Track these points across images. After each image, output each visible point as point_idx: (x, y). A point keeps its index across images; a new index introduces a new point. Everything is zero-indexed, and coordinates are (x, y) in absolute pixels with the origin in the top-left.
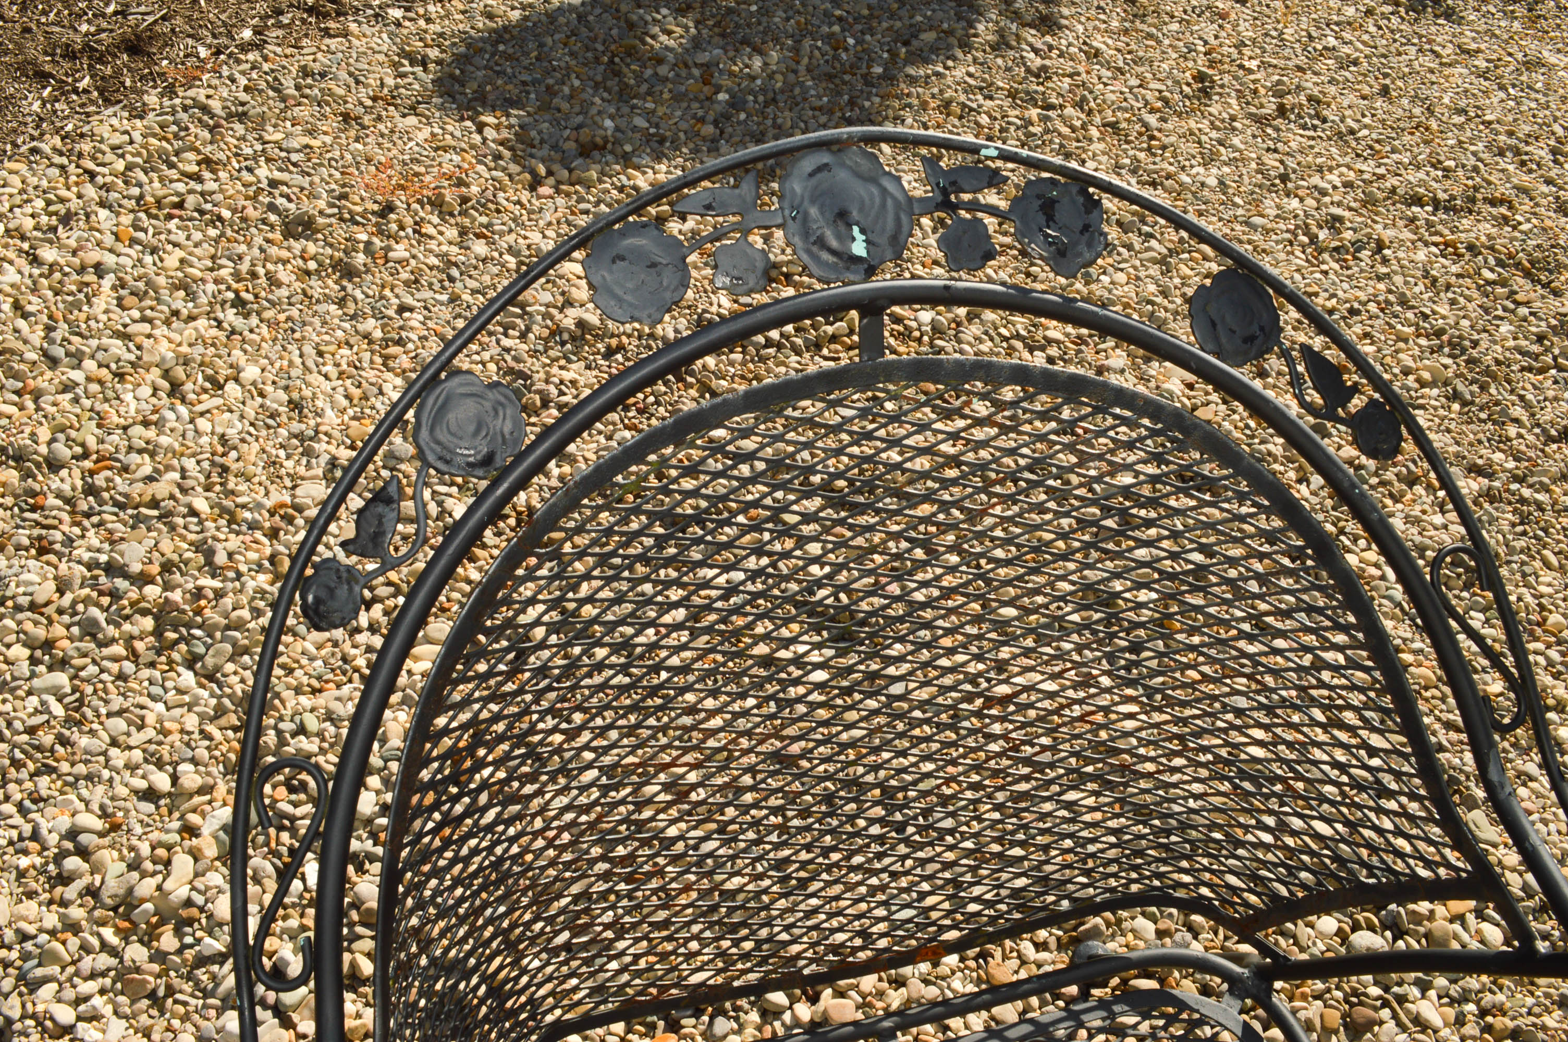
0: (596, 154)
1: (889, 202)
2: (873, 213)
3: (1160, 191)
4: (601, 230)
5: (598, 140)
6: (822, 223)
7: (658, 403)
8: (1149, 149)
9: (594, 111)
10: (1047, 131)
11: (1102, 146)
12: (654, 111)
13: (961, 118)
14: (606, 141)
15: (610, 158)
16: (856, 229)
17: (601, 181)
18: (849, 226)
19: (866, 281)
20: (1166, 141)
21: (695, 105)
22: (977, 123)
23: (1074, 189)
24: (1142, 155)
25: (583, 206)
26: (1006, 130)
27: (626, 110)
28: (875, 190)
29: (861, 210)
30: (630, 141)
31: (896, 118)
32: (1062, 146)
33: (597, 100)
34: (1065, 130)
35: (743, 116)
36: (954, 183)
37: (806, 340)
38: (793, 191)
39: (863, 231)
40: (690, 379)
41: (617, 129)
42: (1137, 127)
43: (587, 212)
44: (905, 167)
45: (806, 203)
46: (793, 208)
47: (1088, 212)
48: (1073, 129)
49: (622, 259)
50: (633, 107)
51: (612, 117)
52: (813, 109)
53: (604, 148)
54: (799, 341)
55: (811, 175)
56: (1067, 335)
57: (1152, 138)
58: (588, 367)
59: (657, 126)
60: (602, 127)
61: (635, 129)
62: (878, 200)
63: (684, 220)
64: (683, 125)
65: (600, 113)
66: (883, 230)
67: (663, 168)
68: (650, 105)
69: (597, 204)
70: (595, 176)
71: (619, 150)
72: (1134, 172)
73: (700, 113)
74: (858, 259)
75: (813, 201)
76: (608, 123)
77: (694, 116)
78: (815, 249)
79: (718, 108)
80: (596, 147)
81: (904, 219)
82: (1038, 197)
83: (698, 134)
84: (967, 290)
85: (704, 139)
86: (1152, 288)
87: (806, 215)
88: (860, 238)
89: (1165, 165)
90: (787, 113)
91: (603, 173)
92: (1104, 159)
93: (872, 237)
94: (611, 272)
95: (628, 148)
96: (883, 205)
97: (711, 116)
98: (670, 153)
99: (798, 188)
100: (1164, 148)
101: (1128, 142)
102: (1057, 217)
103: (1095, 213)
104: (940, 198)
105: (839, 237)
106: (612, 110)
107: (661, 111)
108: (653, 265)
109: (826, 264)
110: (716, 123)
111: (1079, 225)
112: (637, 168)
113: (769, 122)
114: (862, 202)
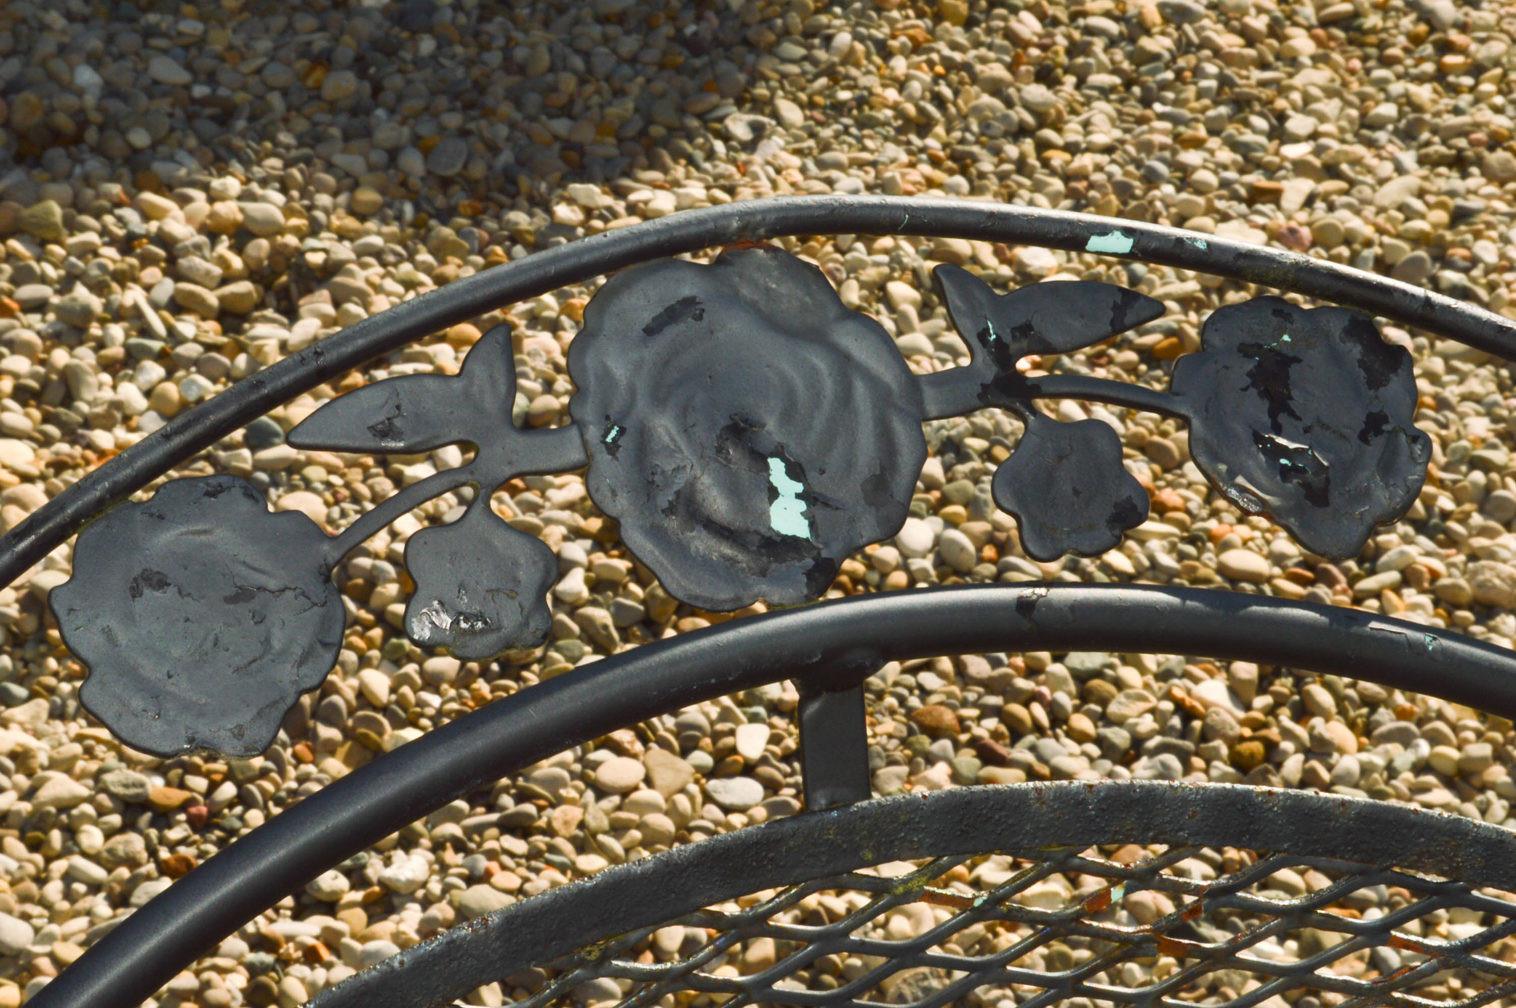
0: (57, 155)
1: (860, 389)
2: (819, 422)
3: (1476, 180)
4: (99, 506)
5: (63, 121)
6: (687, 456)
7: (244, 800)
8: (1440, 76)
9: (47, 45)
10: (1184, 47)
11: (1323, 75)
12: (201, 42)
13: (969, 24)
14: (82, 123)
15: (94, 165)
16: (777, 466)
17: (73, 227)
18: (760, 460)
19: (809, 603)
20: (1481, 52)
21: (305, 22)
22: (1010, 35)
23: (1336, 326)
24: (1424, 93)
25: (29, 291)
26: (1084, 49)
27: (129, 40)
28: (821, 363)
29: (788, 416)
30: (144, 120)
31: (809, 34)
32: (1224, 81)
33: (55, 19)
34: (1230, 42)
35: (427, 45)
36: (1024, 330)
37: (619, 612)
38: (606, 375)
39: (794, 471)
40: (327, 732)
41: (110, 90)
42: (1407, 22)
43: (39, 306)
44: (841, 155)
45: (642, 404)
46: (608, 421)
47: (1376, 382)
48: (1249, 37)
49: (161, 583)
50: (149, 33)
51: (95, 61)
52: (603, 20)
53: (77, 139)
54: (602, 615)
55: (650, 331)
56: (1278, 559)
57: (1445, 47)
58: (58, 714)
59: (211, 79)
60: (69, 88)
61: (155, 88)
62: (829, 386)
63: (292, 315)
64: (279, 74)
65: (62, 50)
66: (849, 465)
67: (232, 184)
68: (191, 27)
69: (65, 285)
70: (57, 211)
71: (116, 144)
72: (1407, 135)
73: (320, 42)
74: (791, 543)
75: (659, 399)
76: (86, 76)
77: (305, 51)
78: (672, 523)
79: (364, 27)
80: (57, 137)
81: (900, 430)
82: (1245, 350)
83: (316, 94)
84: (1077, 607)
85: (333, 107)
86: (1480, 426)
87: (644, 437)
88: (788, 487)
89: (1484, 114)
90: (537, 34)
91: (77, 205)
92: (1331, 107)
93: (821, 485)
94: (129, 619)
95: (140, 138)
96: (845, 397)
97: (346, 50)
98: (249, 147)
99: (619, 370)
100: (1477, 70)
101: (1387, 62)
102: (1298, 400)
103: (1395, 384)
104: (990, 373)
105: (733, 490)
106: (95, 43)
107: (219, 40)
108: (242, 595)
109: (705, 563)
110: (360, 65)
111: (1358, 419)
112: (166, 188)
113: (494, 58)
114: (790, 394)
